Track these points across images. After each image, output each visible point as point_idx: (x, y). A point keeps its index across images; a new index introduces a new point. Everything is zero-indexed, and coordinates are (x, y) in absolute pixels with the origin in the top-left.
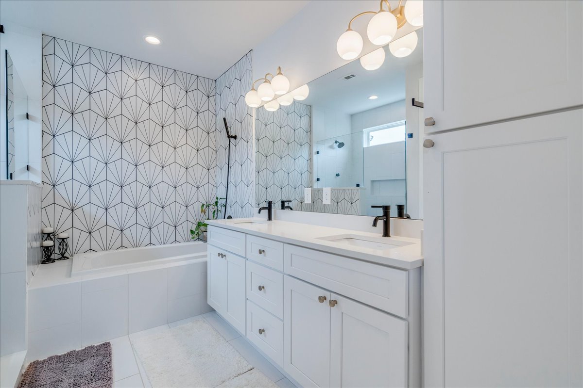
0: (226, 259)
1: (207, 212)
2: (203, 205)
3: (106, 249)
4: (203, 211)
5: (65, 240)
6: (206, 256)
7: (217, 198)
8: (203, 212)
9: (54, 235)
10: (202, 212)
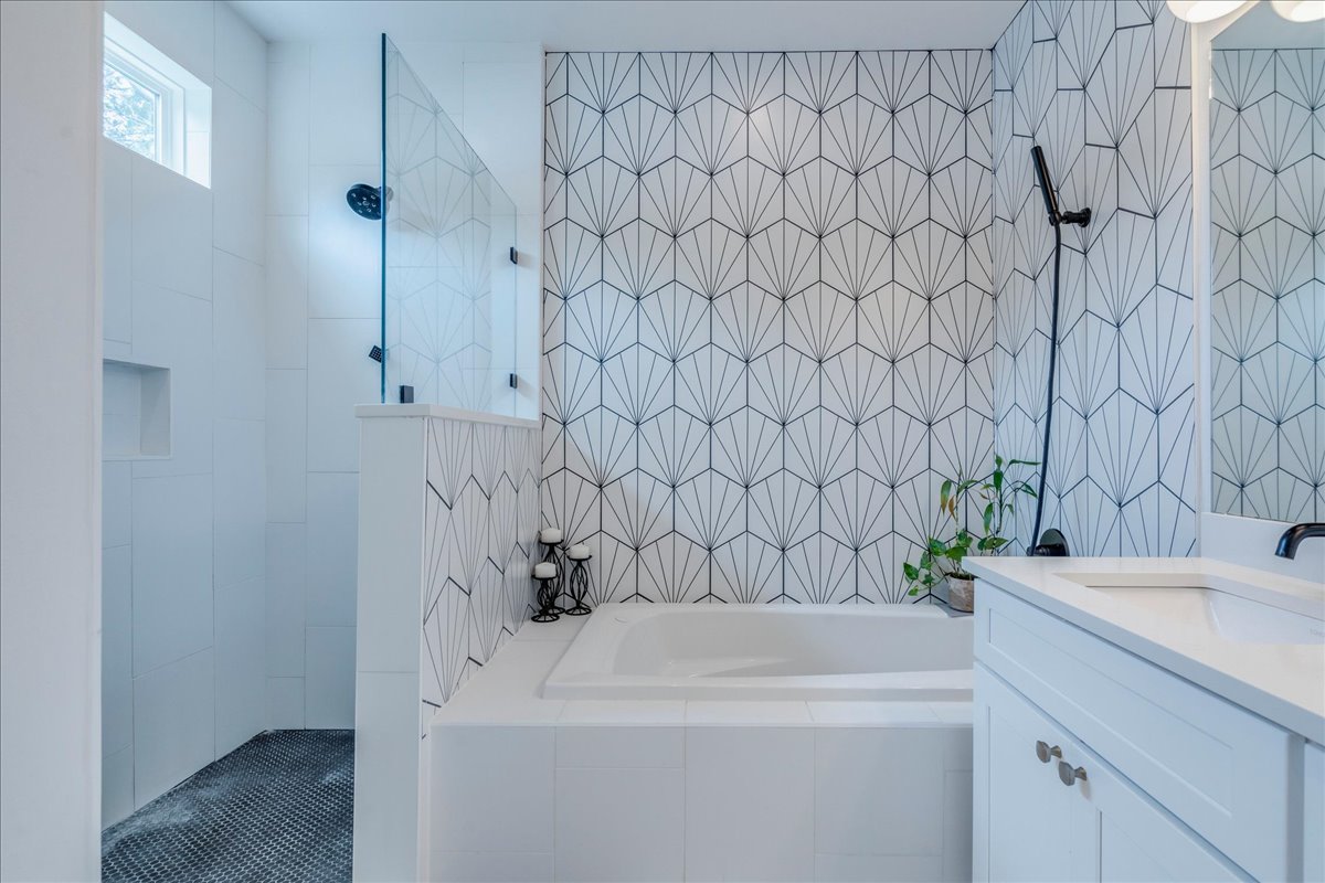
0: (1087, 792)
1: (961, 505)
2: (947, 484)
3: (674, 598)
4: (948, 506)
5: (584, 564)
6: (966, 695)
7: (999, 461)
8: (947, 509)
9: (564, 549)
10: (943, 507)
